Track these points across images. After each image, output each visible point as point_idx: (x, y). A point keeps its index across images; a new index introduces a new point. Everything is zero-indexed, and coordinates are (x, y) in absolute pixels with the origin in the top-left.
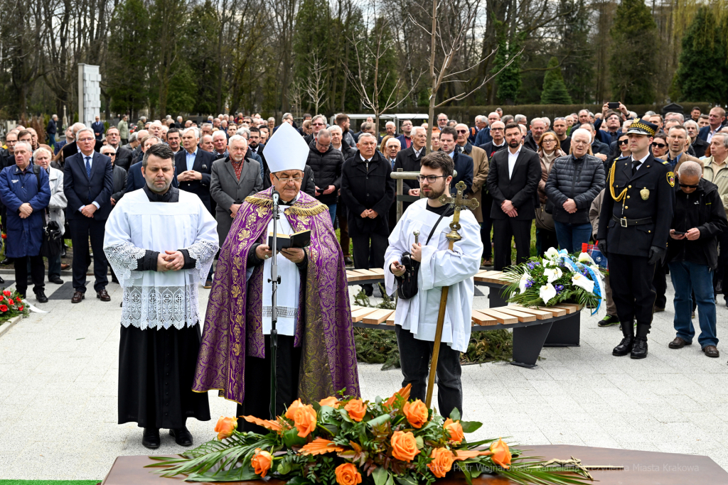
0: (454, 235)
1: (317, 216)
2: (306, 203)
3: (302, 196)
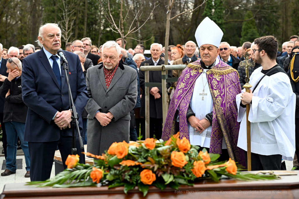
1: (227, 75)
2: (221, 67)
3: (220, 63)
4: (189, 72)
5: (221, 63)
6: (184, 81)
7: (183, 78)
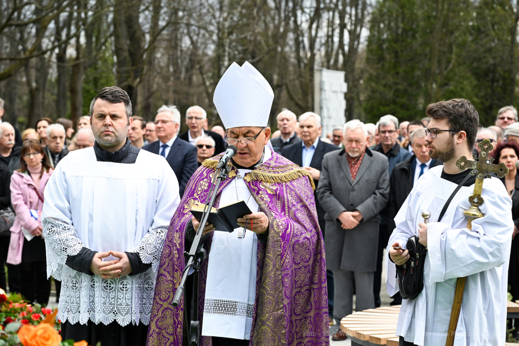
0: (474, 211)
1: (288, 183)
2: (276, 167)
3: (273, 157)
4: (206, 177)
5: (275, 158)
6: (197, 197)
7: (195, 189)
